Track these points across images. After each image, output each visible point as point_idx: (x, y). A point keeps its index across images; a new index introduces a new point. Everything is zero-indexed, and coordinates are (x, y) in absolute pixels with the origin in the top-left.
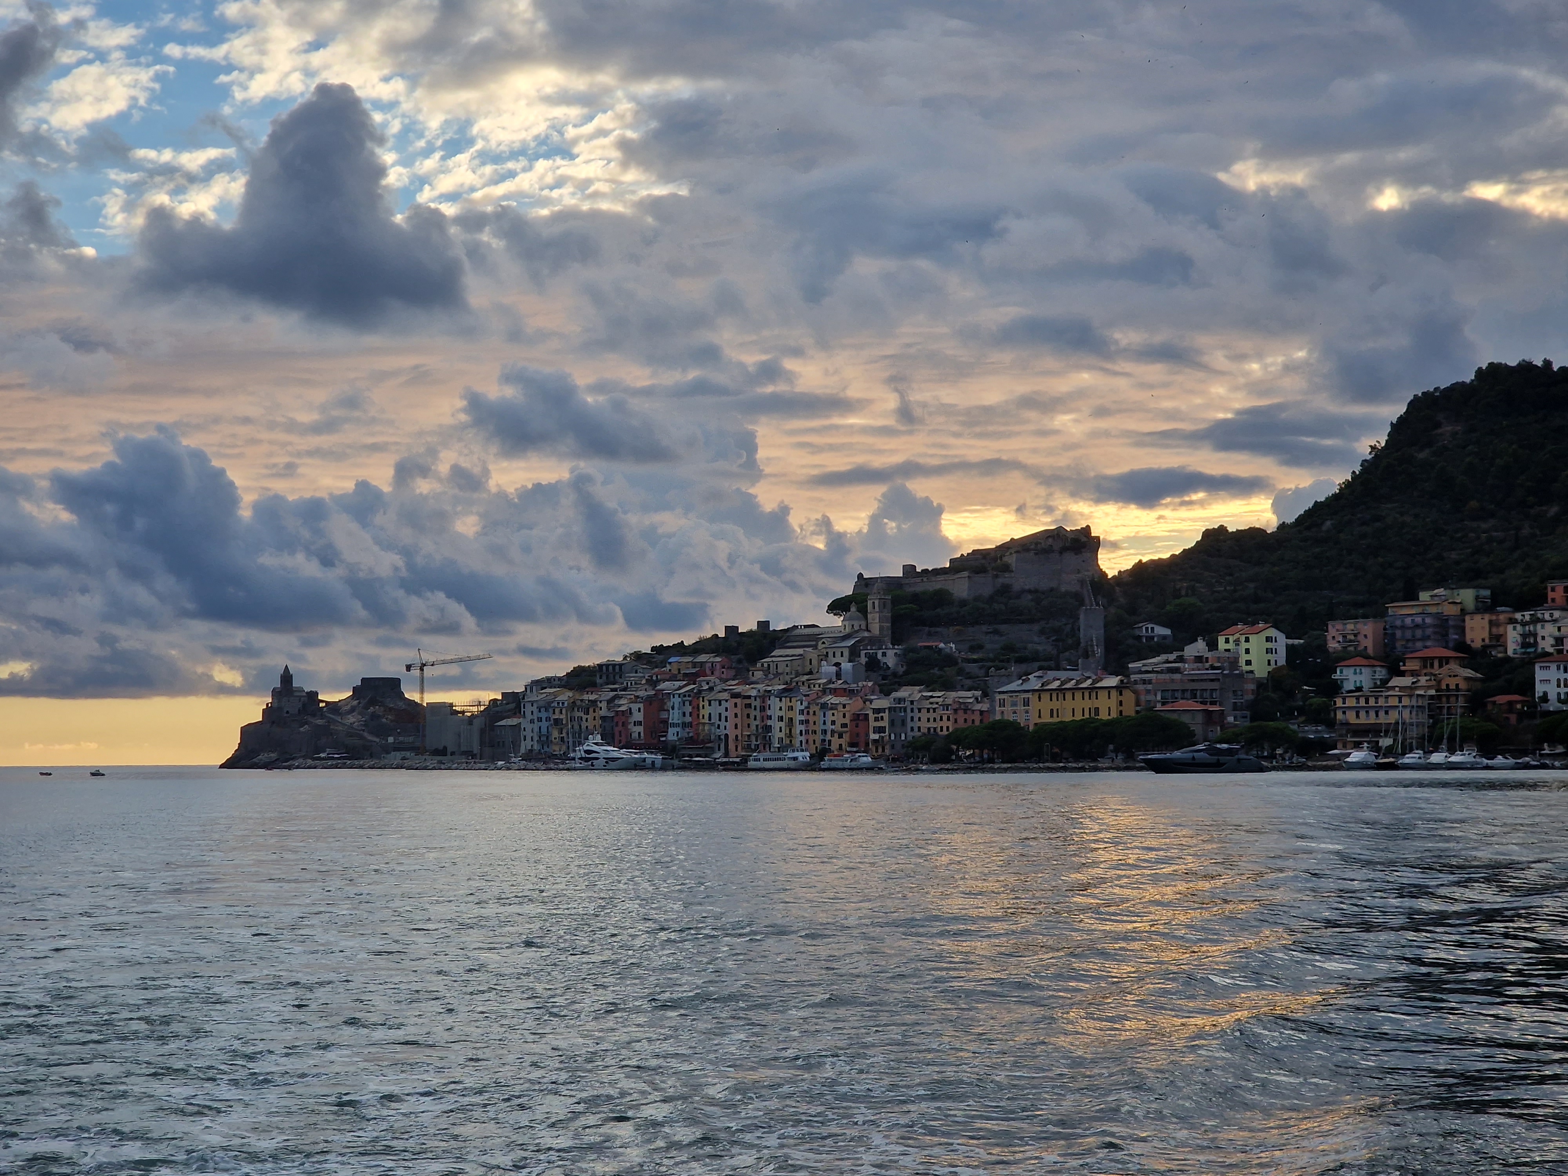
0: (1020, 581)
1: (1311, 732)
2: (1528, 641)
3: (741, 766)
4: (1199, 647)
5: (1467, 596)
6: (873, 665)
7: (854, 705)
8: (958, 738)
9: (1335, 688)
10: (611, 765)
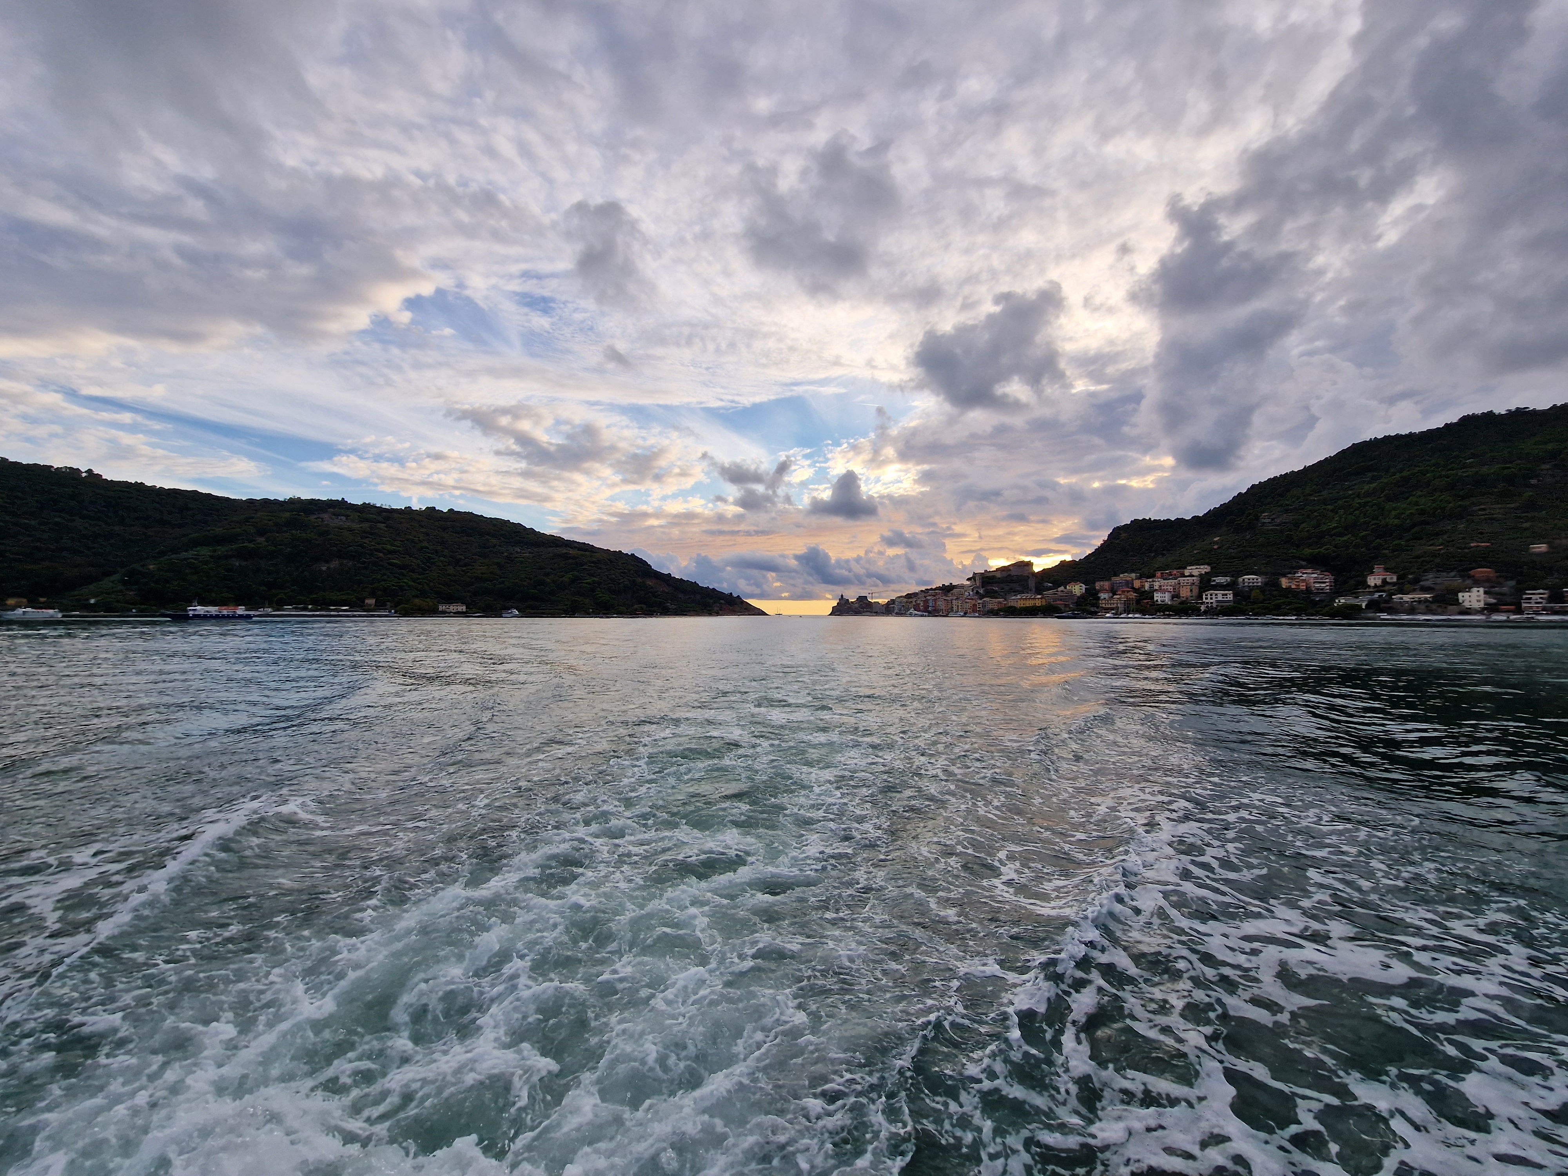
0: (1013, 573)
1: (1093, 609)
2: (1151, 587)
3: (946, 616)
4: (1062, 588)
5: (1133, 575)
6: (977, 592)
7: (973, 602)
8: (1000, 610)
9: (1099, 598)
10: (916, 615)
